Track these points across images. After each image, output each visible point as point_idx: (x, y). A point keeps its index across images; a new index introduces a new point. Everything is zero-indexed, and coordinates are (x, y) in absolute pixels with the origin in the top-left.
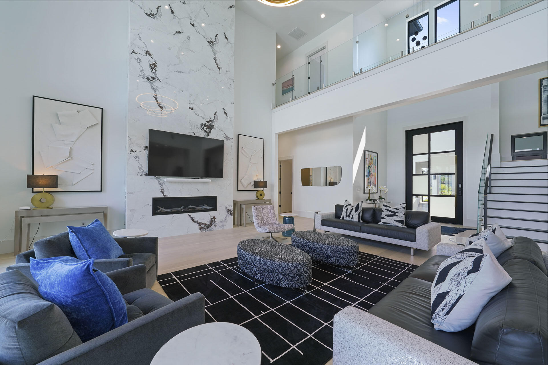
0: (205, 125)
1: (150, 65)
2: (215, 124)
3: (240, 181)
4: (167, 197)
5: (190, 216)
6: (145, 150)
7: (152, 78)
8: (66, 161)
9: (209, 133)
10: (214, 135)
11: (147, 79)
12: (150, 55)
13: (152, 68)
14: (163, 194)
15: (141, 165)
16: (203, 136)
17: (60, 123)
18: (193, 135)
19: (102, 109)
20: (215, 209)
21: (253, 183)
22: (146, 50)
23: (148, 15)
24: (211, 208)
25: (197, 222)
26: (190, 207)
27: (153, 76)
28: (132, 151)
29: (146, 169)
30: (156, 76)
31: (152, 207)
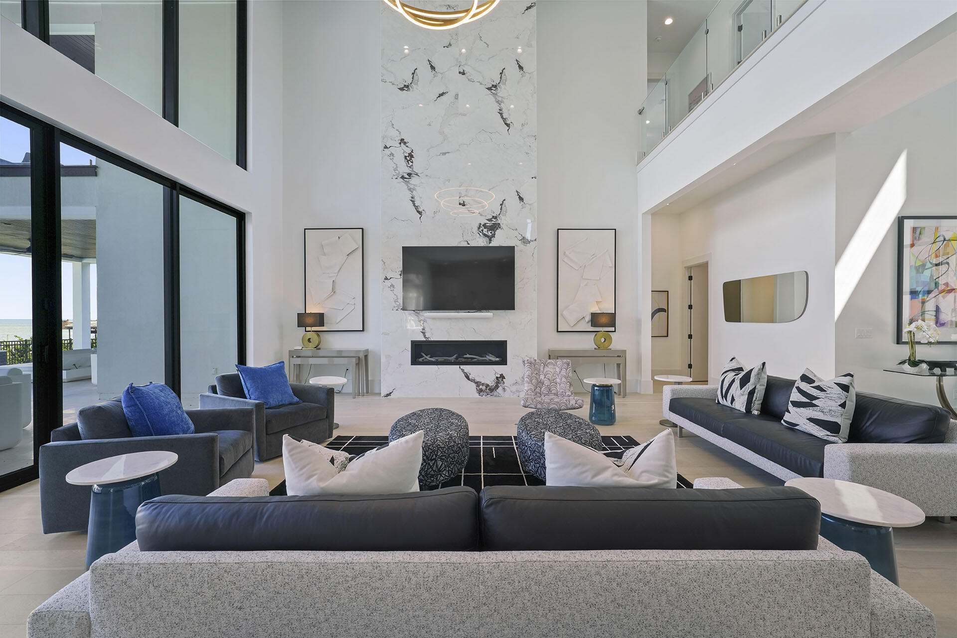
0: (485, 225)
1: (406, 157)
2: (502, 221)
3: (562, 315)
4: (430, 340)
5: (463, 370)
6: (399, 275)
7: (407, 174)
8: (329, 296)
9: (490, 239)
10: (500, 240)
11: (403, 177)
12: (405, 143)
13: (408, 161)
14: (425, 336)
15: (396, 296)
16: (482, 245)
17: (324, 254)
18: (465, 245)
19: (363, 229)
20: (503, 362)
21: (588, 318)
22: (400, 138)
23: (401, 89)
24: (497, 359)
25: (473, 381)
26: (468, 356)
27: (409, 171)
28: (386, 279)
29: (400, 302)
30: (413, 171)
31: (410, 352)
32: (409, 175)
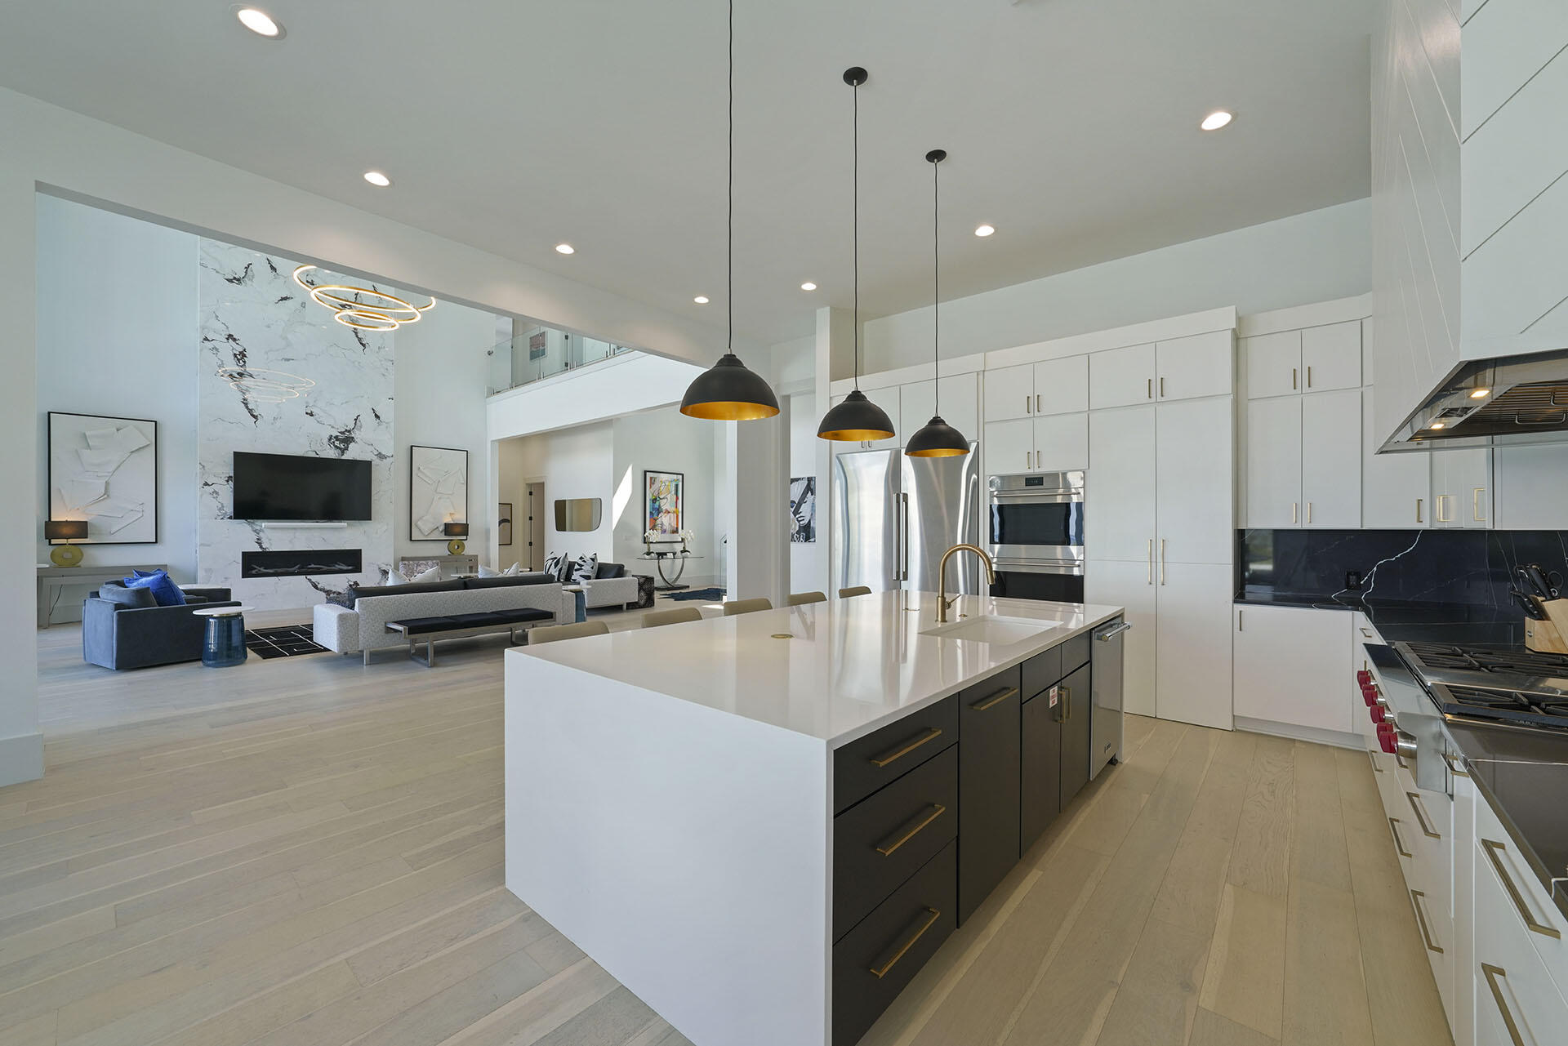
0: (336, 437)
1: (235, 355)
2: (356, 435)
3: (416, 526)
4: (268, 550)
5: (310, 580)
6: (228, 481)
7: (238, 374)
8: (98, 501)
9: (343, 451)
10: (353, 453)
11: (231, 376)
12: (235, 340)
13: (238, 360)
14: (261, 547)
15: (222, 504)
16: (333, 457)
17: (89, 447)
18: (314, 455)
19: (156, 422)
20: (357, 569)
21: (442, 528)
22: (228, 333)
23: (230, 281)
24: (350, 568)
25: (323, 590)
26: (313, 566)
27: (239, 370)
28: (206, 484)
29: (229, 509)
30: (245, 371)
31: (241, 565)
32: (241, 375)
